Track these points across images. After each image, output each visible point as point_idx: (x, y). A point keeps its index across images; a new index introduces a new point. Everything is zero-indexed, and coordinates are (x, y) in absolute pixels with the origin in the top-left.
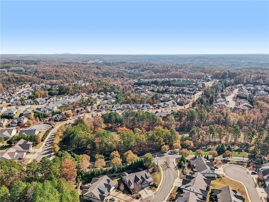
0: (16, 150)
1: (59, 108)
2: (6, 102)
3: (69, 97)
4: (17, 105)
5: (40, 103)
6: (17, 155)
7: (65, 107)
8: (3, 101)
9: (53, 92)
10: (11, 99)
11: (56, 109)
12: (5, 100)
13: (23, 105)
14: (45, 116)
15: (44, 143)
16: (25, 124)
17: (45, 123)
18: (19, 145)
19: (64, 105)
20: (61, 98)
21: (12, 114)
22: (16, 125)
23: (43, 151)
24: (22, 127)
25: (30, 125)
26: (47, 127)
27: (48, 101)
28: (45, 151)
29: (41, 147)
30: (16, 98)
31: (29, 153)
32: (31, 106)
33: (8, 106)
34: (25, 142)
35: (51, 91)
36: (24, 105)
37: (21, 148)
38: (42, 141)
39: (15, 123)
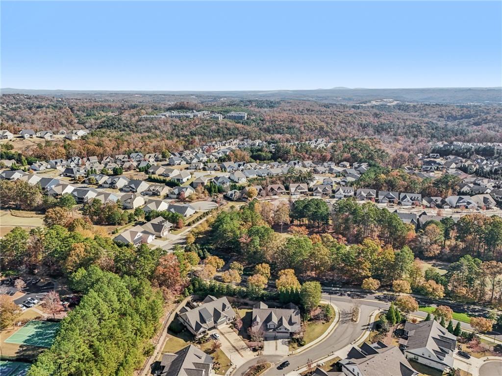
0: (143, 230)
1: (250, 181)
2: (187, 163)
3: (278, 165)
4: (196, 169)
5: (228, 170)
6: (141, 237)
7: (260, 179)
8: (182, 161)
9: (263, 154)
10: (194, 158)
11: (243, 182)
12: (185, 160)
13: (204, 169)
14: (220, 191)
15: (190, 229)
16: (187, 197)
17: (213, 201)
18: (152, 224)
19: (259, 176)
20: (265, 165)
21: (181, 181)
22: (175, 196)
23: (178, 239)
24: (182, 201)
25: (192, 200)
26: (212, 207)
27: (242, 167)
28: (181, 239)
29: (180, 234)
30: (201, 159)
31: (161, 237)
32: (211, 173)
33: (185, 169)
34: (163, 222)
35: (260, 153)
36: (206, 170)
37: (152, 229)
38: (189, 225)
39: (175, 194)
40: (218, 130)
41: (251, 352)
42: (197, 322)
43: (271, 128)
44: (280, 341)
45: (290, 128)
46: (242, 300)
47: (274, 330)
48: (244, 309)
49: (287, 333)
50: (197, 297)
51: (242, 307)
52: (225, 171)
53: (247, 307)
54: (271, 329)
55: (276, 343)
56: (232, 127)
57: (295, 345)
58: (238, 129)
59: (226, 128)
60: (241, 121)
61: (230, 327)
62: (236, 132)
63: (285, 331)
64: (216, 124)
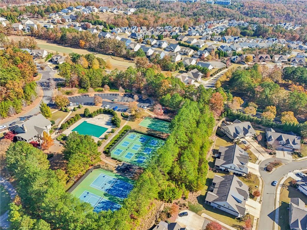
0: (188, 76)
1: (243, 50)
2: (199, 35)
3: (262, 41)
4: (206, 39)
5: (227, 42)
6: (188, 80)
7: (251, 50)
8: (197, 33)
9: (248, 31)
10: (204, 32)
11: (239, 51)
12: (199, 33)
13: (211, 40)
14: (225, 55)
15: (212, 78)
16: (205, 58)
17: (222, 62)
18: (192, 73)
19: (250, 47)
20: (252, 40)
21: (199, 47)
22: (198, 56)
23: (208, 84)
24: (202, 60)
25: (209, 60)
26: (223, 66)
27: (237, 40)
28: (209, 84)
29: (208, 81)
30: (208, 32)
31: (197, 81)
32: (217, 43)
33: (199, 39)
34: (197, 72)
35: (246, 30)
36: (213, 41)
37: (192, 76)
38: (211, 76)
39: (198, 55)
40: (212, 12)
41: (268, 155)
42: (234, 133)
43: (250, 12)
44: (285, 152)
45: (264, 13)
46: (257, 125)
47: (283, 145)
48: (258, 130)
49: (291, 148)
50: (228, 119)
51: (257, 129)
52: (225, 42)
53: (260, 130)
54: (281, 144)
55: (284, 153)
56: (222, 10)
57: (297, 156)
58: (226, 12)
59: (218, 11)
60: (227, 6)
61: (253, 139)
62: (225, 14)
63: (290, 147)
64: (211, 7)
